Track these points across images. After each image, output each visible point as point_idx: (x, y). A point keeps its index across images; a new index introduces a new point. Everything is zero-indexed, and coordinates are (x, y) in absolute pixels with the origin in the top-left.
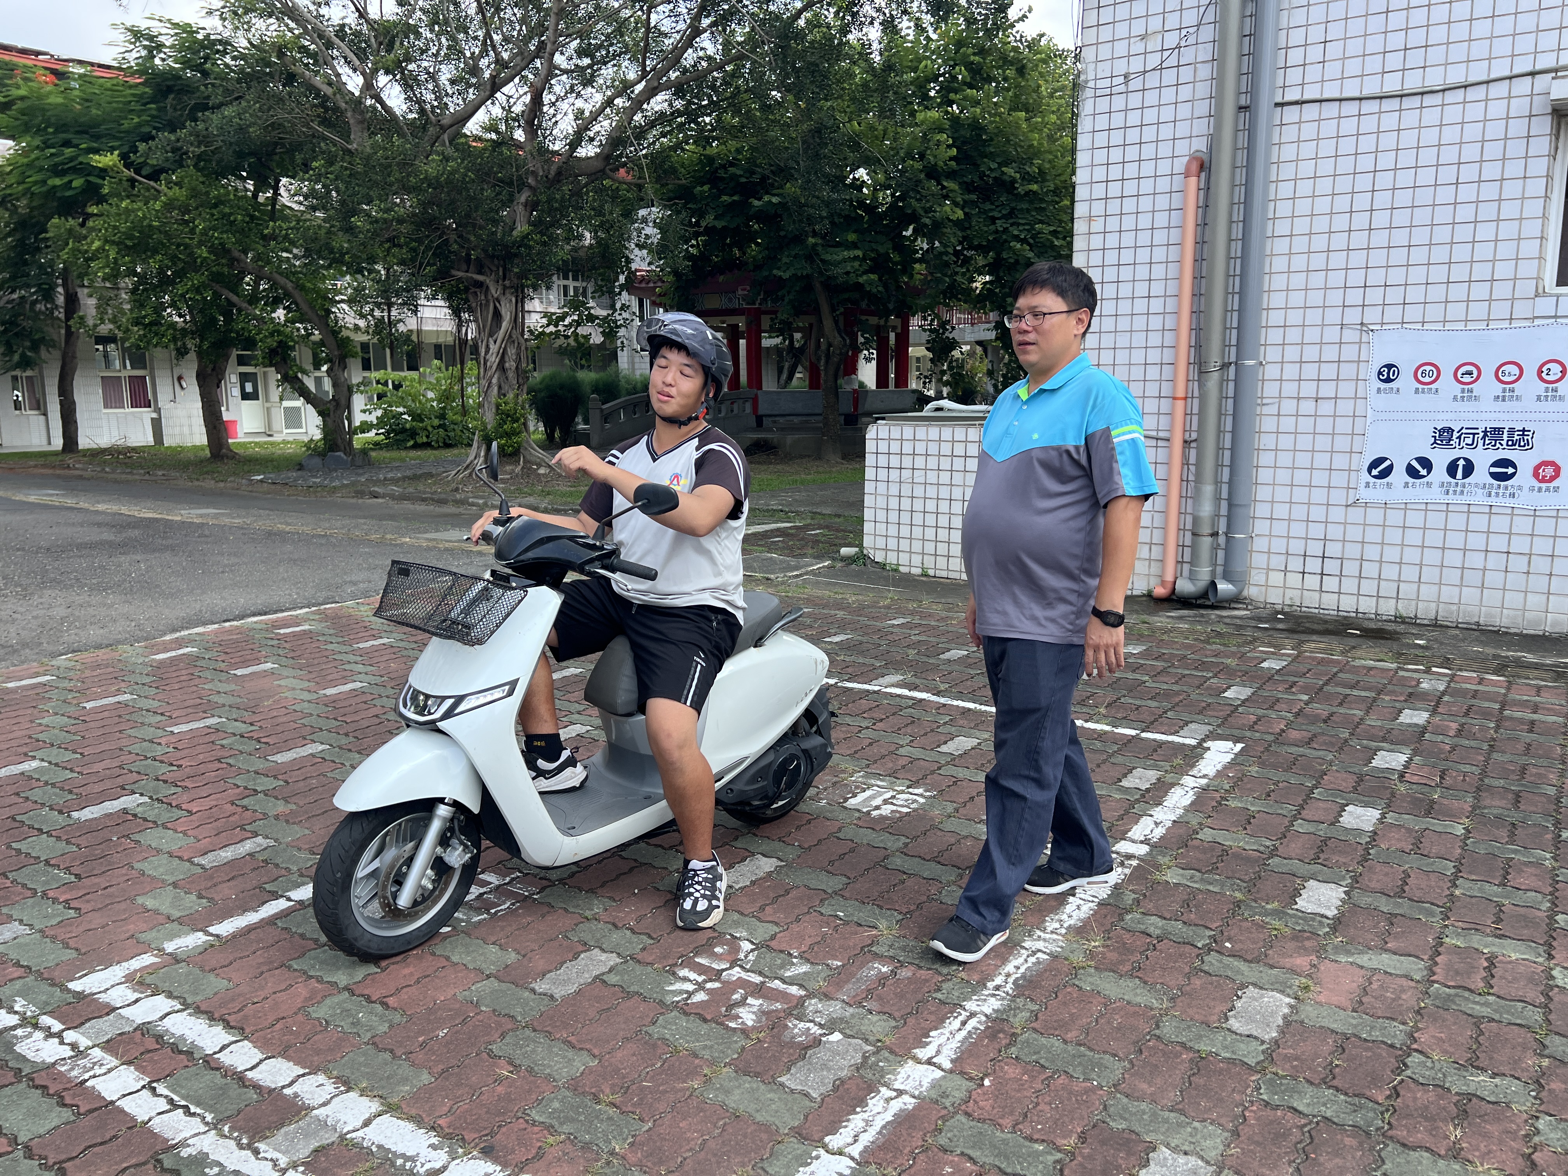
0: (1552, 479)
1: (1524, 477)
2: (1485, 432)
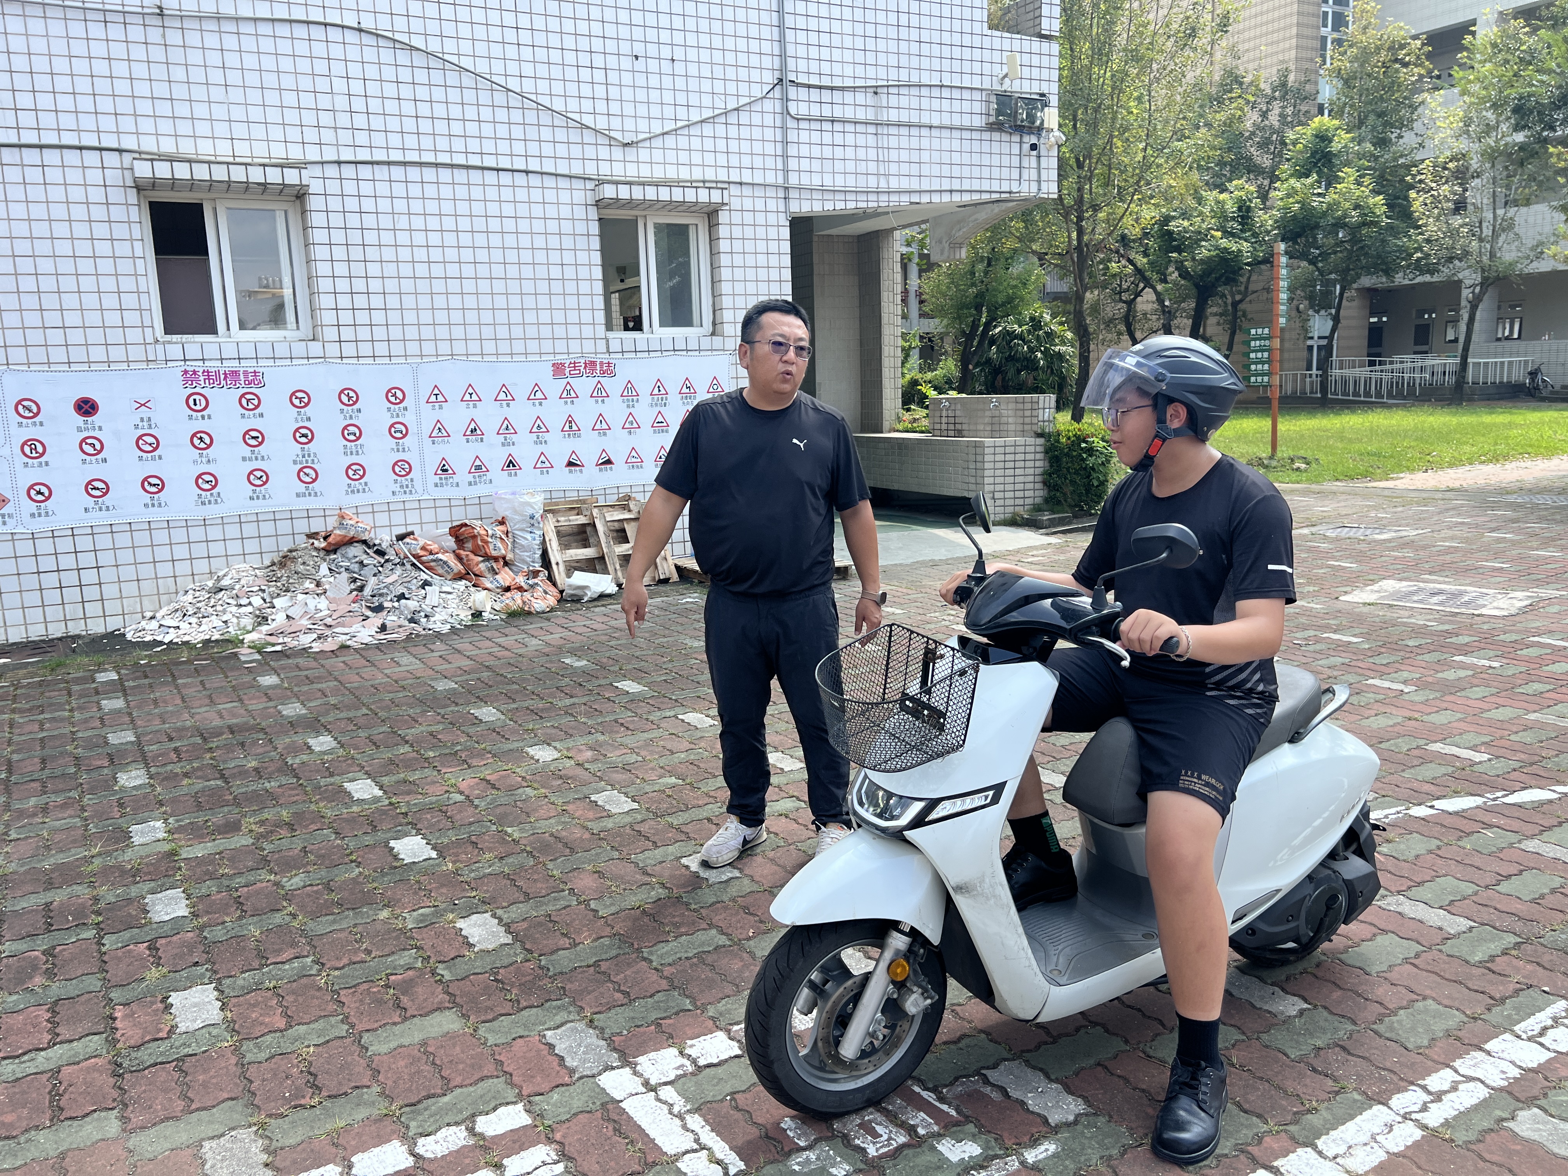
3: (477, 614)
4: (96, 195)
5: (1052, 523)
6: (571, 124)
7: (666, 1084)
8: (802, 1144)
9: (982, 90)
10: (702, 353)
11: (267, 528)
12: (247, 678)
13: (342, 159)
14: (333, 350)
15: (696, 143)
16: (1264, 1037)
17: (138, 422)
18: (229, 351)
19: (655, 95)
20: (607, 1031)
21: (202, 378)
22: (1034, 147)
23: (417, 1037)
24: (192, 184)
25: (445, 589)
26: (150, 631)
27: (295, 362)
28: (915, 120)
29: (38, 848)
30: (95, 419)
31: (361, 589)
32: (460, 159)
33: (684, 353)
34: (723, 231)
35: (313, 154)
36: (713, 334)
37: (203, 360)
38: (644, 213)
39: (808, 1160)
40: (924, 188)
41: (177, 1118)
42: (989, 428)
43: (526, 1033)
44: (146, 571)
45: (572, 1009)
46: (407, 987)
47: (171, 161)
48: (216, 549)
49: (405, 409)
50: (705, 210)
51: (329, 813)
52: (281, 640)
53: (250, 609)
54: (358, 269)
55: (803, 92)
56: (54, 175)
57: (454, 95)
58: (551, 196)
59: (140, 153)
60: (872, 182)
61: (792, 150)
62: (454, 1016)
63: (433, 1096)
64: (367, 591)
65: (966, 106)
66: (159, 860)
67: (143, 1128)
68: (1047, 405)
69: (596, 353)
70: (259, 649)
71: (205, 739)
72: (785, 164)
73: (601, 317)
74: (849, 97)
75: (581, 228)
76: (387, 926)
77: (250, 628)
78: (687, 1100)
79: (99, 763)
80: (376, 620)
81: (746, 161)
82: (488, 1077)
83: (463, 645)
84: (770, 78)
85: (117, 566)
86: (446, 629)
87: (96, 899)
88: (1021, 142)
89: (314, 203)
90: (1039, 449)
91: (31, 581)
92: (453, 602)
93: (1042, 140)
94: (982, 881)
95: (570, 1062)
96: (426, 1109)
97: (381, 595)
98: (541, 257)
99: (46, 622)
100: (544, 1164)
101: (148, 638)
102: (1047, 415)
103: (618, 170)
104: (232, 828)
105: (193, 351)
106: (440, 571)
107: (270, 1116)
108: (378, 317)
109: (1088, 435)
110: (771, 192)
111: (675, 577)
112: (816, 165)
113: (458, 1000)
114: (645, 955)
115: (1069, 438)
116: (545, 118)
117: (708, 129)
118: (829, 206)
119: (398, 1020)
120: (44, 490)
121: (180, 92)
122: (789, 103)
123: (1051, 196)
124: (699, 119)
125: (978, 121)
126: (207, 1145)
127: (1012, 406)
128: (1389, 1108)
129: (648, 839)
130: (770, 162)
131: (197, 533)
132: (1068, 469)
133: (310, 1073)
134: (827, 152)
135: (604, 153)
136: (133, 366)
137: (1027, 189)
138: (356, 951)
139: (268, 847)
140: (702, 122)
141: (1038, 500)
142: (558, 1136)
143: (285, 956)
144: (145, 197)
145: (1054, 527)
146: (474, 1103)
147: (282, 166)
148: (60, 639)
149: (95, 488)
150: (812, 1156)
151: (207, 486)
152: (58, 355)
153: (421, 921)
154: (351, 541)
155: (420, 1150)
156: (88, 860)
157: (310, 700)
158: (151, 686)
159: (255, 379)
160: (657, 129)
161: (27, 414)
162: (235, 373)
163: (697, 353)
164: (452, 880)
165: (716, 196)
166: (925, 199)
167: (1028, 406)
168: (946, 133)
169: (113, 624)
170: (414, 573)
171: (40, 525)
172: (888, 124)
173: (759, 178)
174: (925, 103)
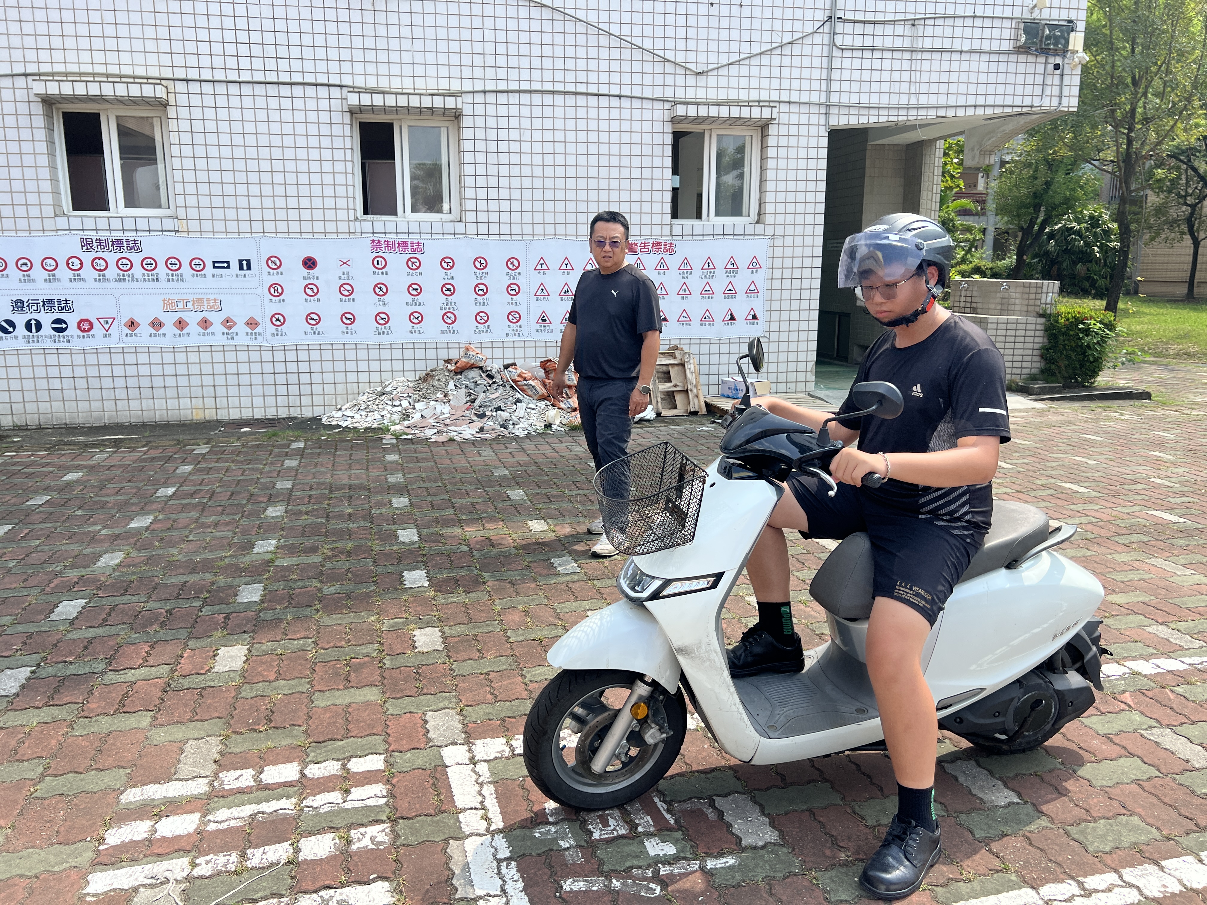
0: (89, 330)
1: (72, 330)
2: (43, 302)
3: (548, 426)
4: (324, 117)
5: (1043, 391)
6: (657, 58)
7: (485, 761)
8: (551, 820)
9: (1012, 19)
10: (746, 237)
11: (420, 354)
12: (379, 455)
13: (487, 89)
14: (472, 229)
15: (755, 71)
16: (963, 817)
17: (341, 275)
18: (402, 228)
19: (724, 34)
20: (468, 719)
21: (383, 246)
22: (1057, 67)
23: (348, 700)
24: (385, 109)
25: (531, 406)
26: (336, 418)
27: (446, 236)
28: (947, 45)
29: (200, 547)
30: (315, 272)
31: (473, 401)
32: (571, 88)
33: (732, 237)
34: (771, 141)
35: (467, 86)
36: (758, 222)
37: (385, 233)
38: (710, 127)
39: (549, 831)
40: (950, 103)
41: (183, 723)
42: (999, 307)
43: (415, 711)
44: (340, 377)
45: (454, 700)
46: (357, 668)
47: (372, 93)
48: (386, 366)
49: (519, 274)
50: (760, 123)
51: (377, 548)
52: (413, 432)
53: (400, 409)
54: (492, 170)
55: (849, 27)
56: (299, 104)
57: (570, 39)
58: (637, 114)
59: (354, 88)
60: (904, 100)
61: (836, 75)
62: (377, 692)
63: (335, 740)
64: (477, 403)
66: (260, 565)
67: (161, 725)
68: (1050, 290)
69: (662, 236)
70: (397, 436)
71: (331, 491)
72: (829, 86)
73: (668, 208)
74: (889, 29)
75: (658, 139)
76: (370, 627)
77: (397, 422)
78: (492, 774)
79: (261, 499)
80: (478, 424)
81: (796, 84)
82: (374, 734)
83: (530, 447)
84: (821, 16)
85: (322, 373)
86: (523, 434)
87: (213, 583)
88: (1046, 63)
89: (466, 121)
90: (1039, 327)
91: (269, 379)
92: (534, 414)
93: (1066, 61)
94: (699, 647)
95: (431, 735)
96: (325, 747)
97: (485, 406)
98: (625, 161)
99: (277, 407)
100: (376, 796)
101: (334, 423)
102: (1049, 299)
103: (690, 94)
104: (314, 550)
105: (379, 227)
106: (530, 393)
107: (234, 732)
108: (505, 206)
109: (1087, 319)
110: (814, 109)
111: (704, 411)
112: (855, 87)
113: (385, 682)
114: (524, 673)
115: (1068, 320)
116: (637, 55)
117: (765, 60)
118: (863, 120)
119: (341, 687)
120: (281, 318)
121: (382, 44)
122: (836, 36)
123: (1071, 109)
124: (759, 51)
125: (1006, 46)
126: (190, 742)
127: (1020, 289)
128: (1038, 893)
129: (573, 593)
130: (815, 85)
131: (374, 354)
132: (1064, 345)
133: (271, 711)
134: (866, 76)
135: (680, 80)
136: (340, 236)
137: (1049, 103)
138: (341, 640)
139: (328, 565)
140: (761, 54)
141: (1034, 371)
142: (394, 781)
143: (298, 636)
144: (356, 119)
145: (1044, 394)
146: (356, 749)
147: (444, 95)
148: (283, 419)
149: (312, 319)
150: (553, 830)
151: (382, 322)
152: (294, 227)
153: (393, 627)
154: (472, 367)
155: (306, 772)
156: (222, 559)
157: (410, 473)
158: (319, 454)
159: (418, 248)
160: (724, 60)
161: (274, 266)
162: (405, 243)
163: (742, 237)
164: (427, 602)
165: (766, 113)
166: (951, 113)
167: (1033, 290)
168: (975, 57)
169: (317, 412)
170: (511, 393)
171: (277, 342)
172: (923, 51)
173: (805, 98)
174: (958, 32)
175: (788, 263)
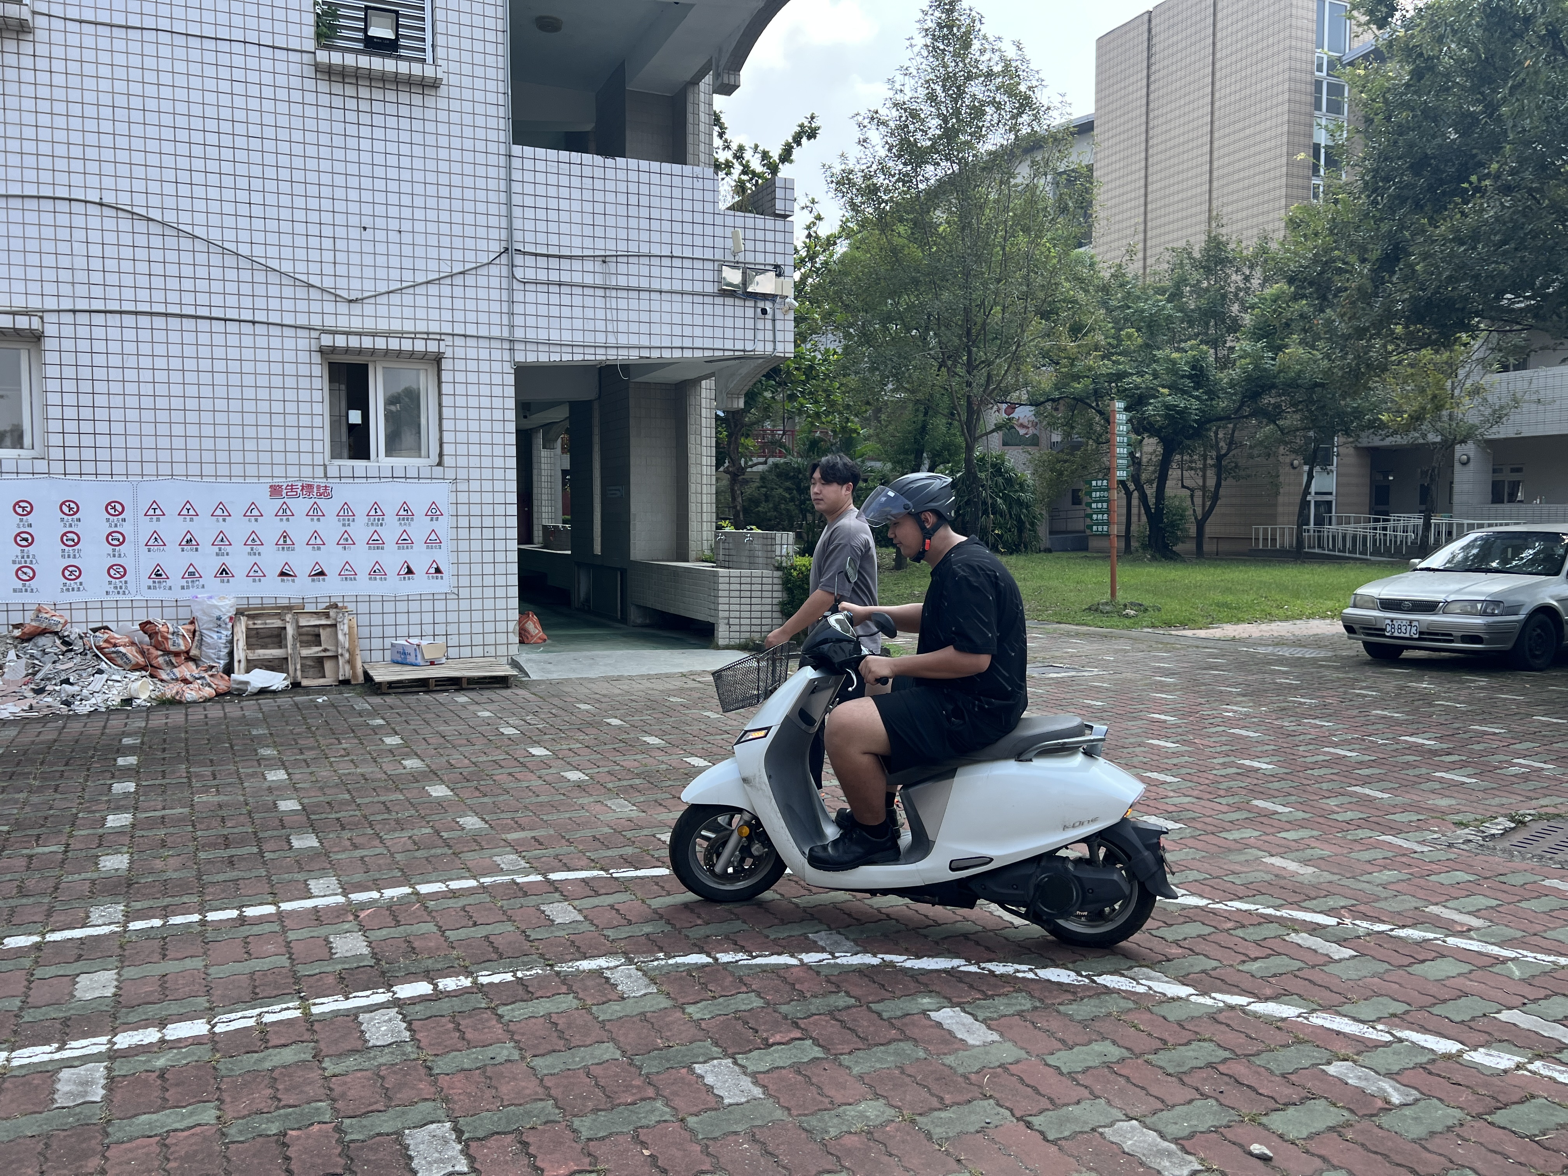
3: (129, 701)
6: (298, 283)
9: (713, 260)
10: (421, 481)
13: (78, 308)
15: (421, 301)
19: (382, 260)
25: (114, 677)
27: (21, 476)
28: (644, 284)
31: (35, 674)
32: (189, 311)
33: (403, 480)
34: (446, 376)
35: (51, 304)
36: (437, 465)
38: (369, 359)
40: (654, 344)
42: (745, 561)
49: (124, 520)
50: (429, 357)
54: (86, 400)
55: (529, 261)
57: (186, 257)
58: (276, 343)
60: (601, 338)
61: (518, 308)
64: (40, 676)
65: (698, 275)
68: (785, 542)
69: (310, 478)
72: (511, 320)
73: (327, 446)
74: (577, 265)
75: (304, 370)
80: (30, 700)
81: (471, 317)
84: (496, 247)
86: (87, 710)
88: (755, 306)
89: (49, 344)
90: (776, 581)
92: (116, 687)
93: (776, 305)
97: (49, 679)
102: (784, 551)
103: (343, 323)
106: (120, 662)
108: (103, 441)
110: (496, 344)
111: (360, 681)
112: (543, 322)
116: (273, 278)
117: (433, 289)
118: (553, 357)
122: (515, 269)
123: (787, 355)
124: (425, 280)
125: (710, 288)
127: (761, 540)
130: (495, 318)
134: (554, 311)
135: (329, 307)
137: (763, 348)
140: (428, 283)
147: (16, 313)
154: (43, 632)
160: (382, 287)
163: (415, 481)
165: (433, 347)
166: (655, 354)
167: (771, 541)
168: (676, 296)
170: (93, 662)
172: (617, 288)
173: (483, 332)
174: (655, 271)
175: (475, 510)
